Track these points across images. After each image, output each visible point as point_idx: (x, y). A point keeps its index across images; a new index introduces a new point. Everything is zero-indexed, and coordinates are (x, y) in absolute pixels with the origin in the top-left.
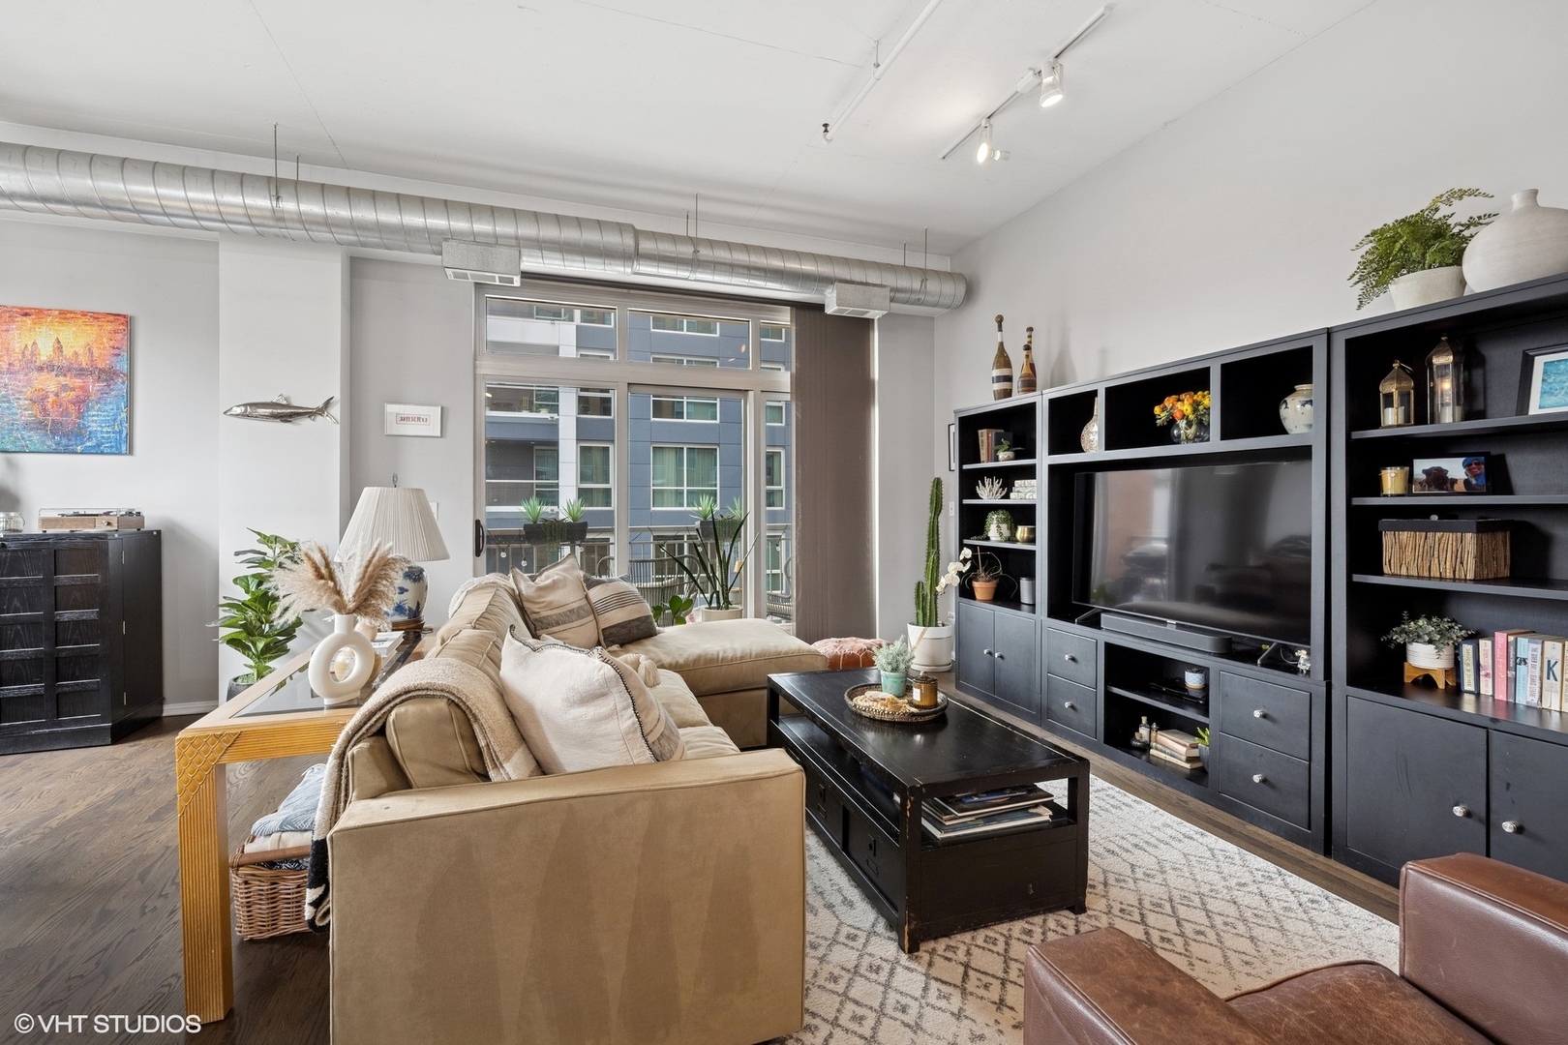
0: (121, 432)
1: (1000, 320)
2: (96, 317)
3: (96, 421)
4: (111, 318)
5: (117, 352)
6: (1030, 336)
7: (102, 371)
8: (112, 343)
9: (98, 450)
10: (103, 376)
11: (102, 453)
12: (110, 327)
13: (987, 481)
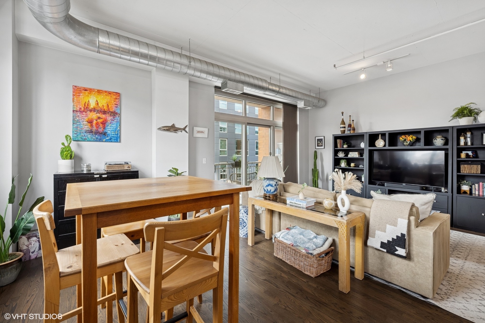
0: (118, 134)
1: (343, 113)
2: (110, 93)
3: (110, 129)
4: (115, 94)
5: (116, 106)
6: (350, 118)
7: (112, 112)
8: (115, 103)
9: (110, 140)
10: (112, 114)
11: (112, 142)
12: (114, 97)
13: (340, 152)
